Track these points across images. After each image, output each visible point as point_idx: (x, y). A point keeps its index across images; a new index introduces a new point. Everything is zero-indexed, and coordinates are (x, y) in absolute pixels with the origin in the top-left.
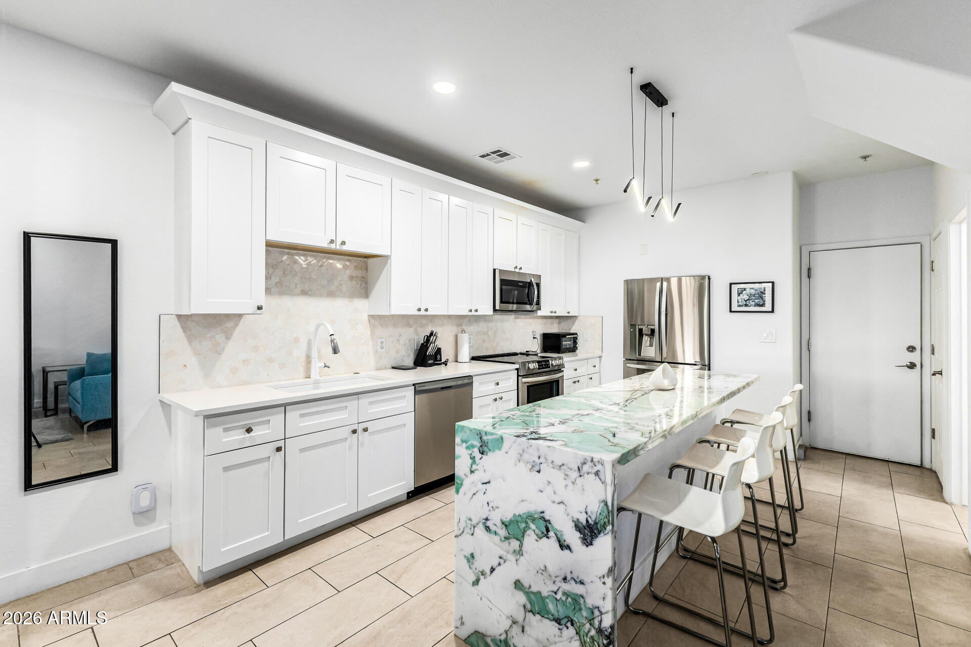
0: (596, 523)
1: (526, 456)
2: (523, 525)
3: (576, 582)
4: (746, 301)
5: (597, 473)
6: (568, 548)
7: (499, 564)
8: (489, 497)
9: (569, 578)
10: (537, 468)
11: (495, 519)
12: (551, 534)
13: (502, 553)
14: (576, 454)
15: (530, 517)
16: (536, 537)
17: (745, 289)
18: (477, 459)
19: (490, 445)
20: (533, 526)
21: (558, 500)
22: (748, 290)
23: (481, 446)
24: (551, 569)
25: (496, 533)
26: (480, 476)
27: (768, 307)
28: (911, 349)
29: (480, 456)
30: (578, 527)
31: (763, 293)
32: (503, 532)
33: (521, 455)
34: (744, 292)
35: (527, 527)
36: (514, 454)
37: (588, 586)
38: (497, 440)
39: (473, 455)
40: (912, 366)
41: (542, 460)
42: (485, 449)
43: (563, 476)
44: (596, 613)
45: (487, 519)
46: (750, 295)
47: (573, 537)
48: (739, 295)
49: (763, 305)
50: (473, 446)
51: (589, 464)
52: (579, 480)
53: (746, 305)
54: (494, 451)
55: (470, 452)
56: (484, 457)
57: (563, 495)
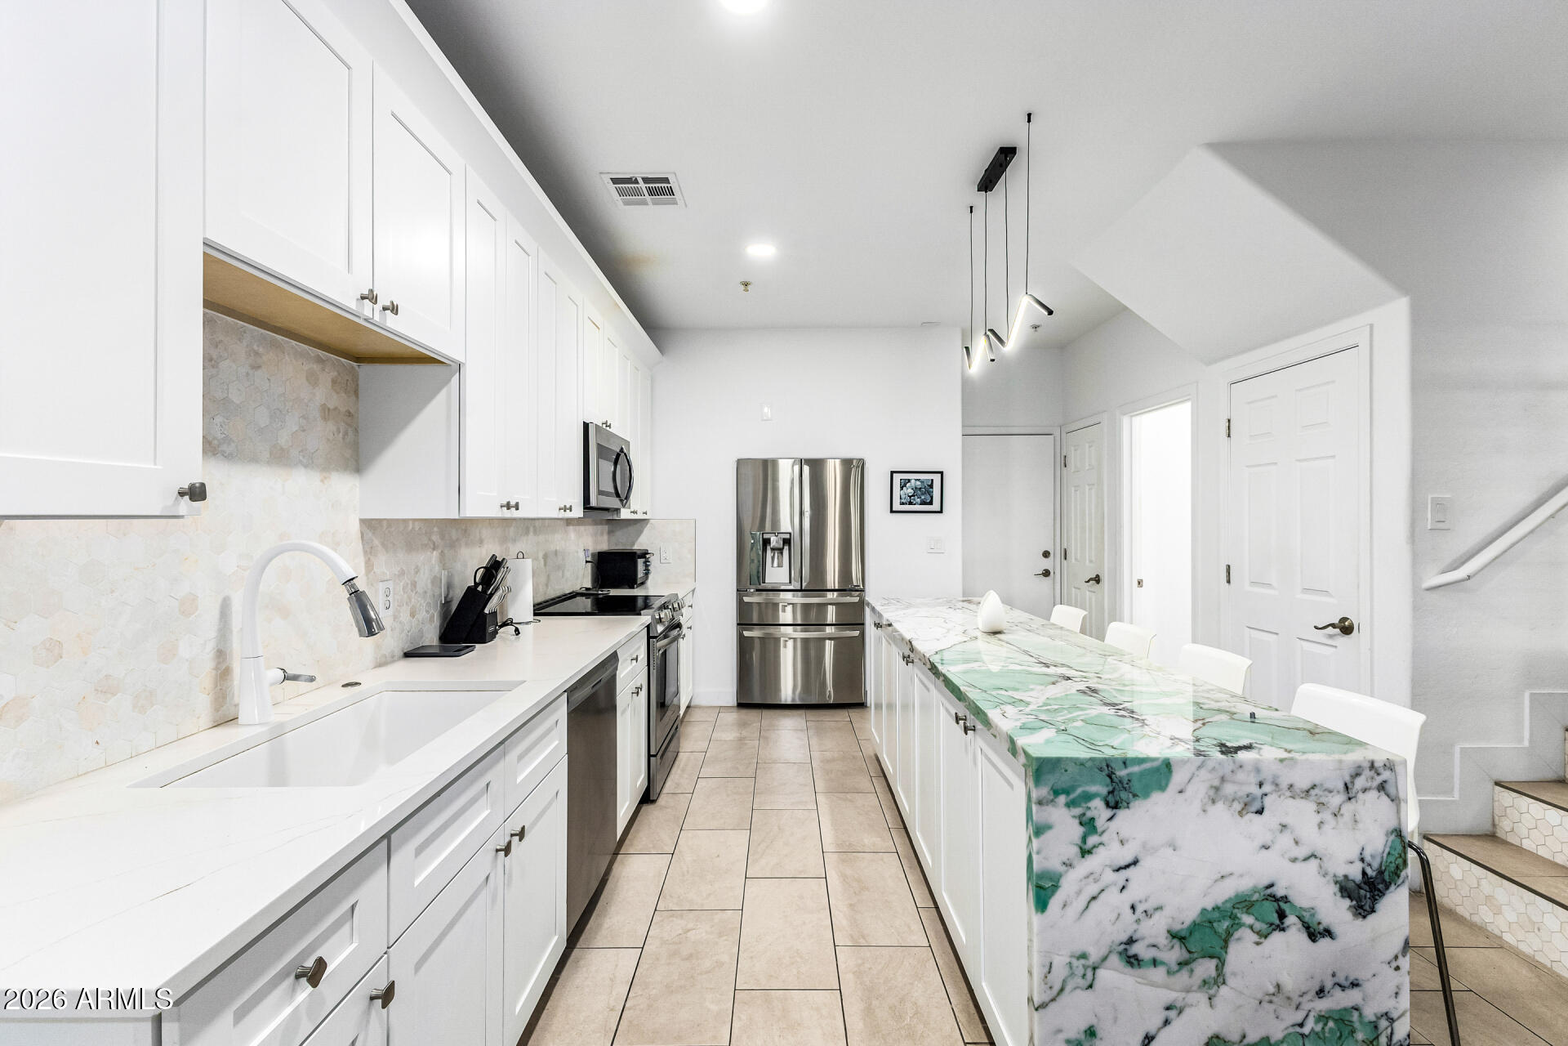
0: (1381, 872)
1: (1229, 789)
2: (1226, 924)
3: (1343, 988)
4: (910, 497)
5: (1382, 787)
6: (1328, 933)
7: (1167, 1022)
8: (1134, 893)
9: (1328, 985)
10: (1256, 806)
11: (1155, 930)
12: (1291, 919)
13: (1170, 996)
14: (1340, 761)
15: (1244, 903)
16: (1255, 938)
17: (909, 481)
18: (1100, 823)
19: (1136, 786)
20: (1247, 919)
21: (1301, 852)
22: (913, 481)
23: (1111, 792)
24: (1289, 984)
25: (1155, 962)
26: (1109, 853)
27: (936, 506)
29: (1109, 813)
30: (1346, 889)
31: (931, 486)
32: (1175, 954)
33: (1217, 789)
34: (908, 485)
35: (1236, 924)
36: (1199, 790)
37: (1368, 987)
38: (1157, 770)
39: (1089, 814)
40: (1046, 573)
41: (1267, 788)
42: (1124, 795)
43: (1314, 807)
44: (1383, 1023)
45: (1131, 941)
46: (915, 489)
47: (1335, 911)
48: (902, 488)
49: (931, 503)
50: (1088, 797)
51: (1367, 773)
52: (1348, 809)
53: (910, 503)
54: (1146, 795)
55: (1078, 811)
56: (1122, 814)
57: (1313, 839)
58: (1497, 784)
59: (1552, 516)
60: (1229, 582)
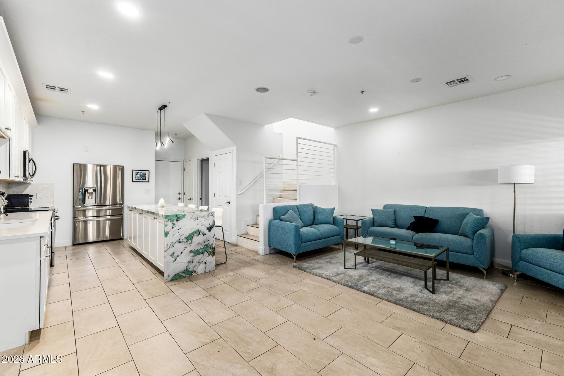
0: (212, 226)
1: (193, 217)
2: (192, 235)
3: (207, 241)
4: (139, 177)
5: (212, 215)
6: (205, 234)
7: (184, 250)
8: (180, 233)
9: (205, 241)
10: (197, 219)
11: (183, 238)
12: (201, 233)
13: (185, 246)
15: (195, 232)
16: (196, 236)
17: (139, 173)
18: (175, 224)
19: (181, 218)
20: (195, 234)
21: (202, 224)
22: (140, 173)
23: (177, 219)
24: (201, 242)
25: (183, 242)
26: (177, 227)
27: (147, 180)
28: (179, 194)
29: (176, 222)
30: (208, 229)
31: (146, 174)
32: (186, 240)
33: (192, 217)
34: (138, 174)
35: (194, 235)
36: (189, 218)
37: (210, 241)
38: (184, 215)
39: (174, 223)
40: (179, 199)
41: (198, 217)
42: (179, 219)
43: (204, 218)
44: (212, 245)
45: (179, 239)
46: (141, 175)
47: (206, 231)
48: (136, 175)
49: (146, 179)
50: (174, 220)
51: (210, 213)
52: (208, 218)
53: (139, 179)
54: (182, 219)
55: (172, 222)
56: (178, 222)
57: (204, 223)
58: (248, 225)
59: (254, 183)
60: (215, 196)
